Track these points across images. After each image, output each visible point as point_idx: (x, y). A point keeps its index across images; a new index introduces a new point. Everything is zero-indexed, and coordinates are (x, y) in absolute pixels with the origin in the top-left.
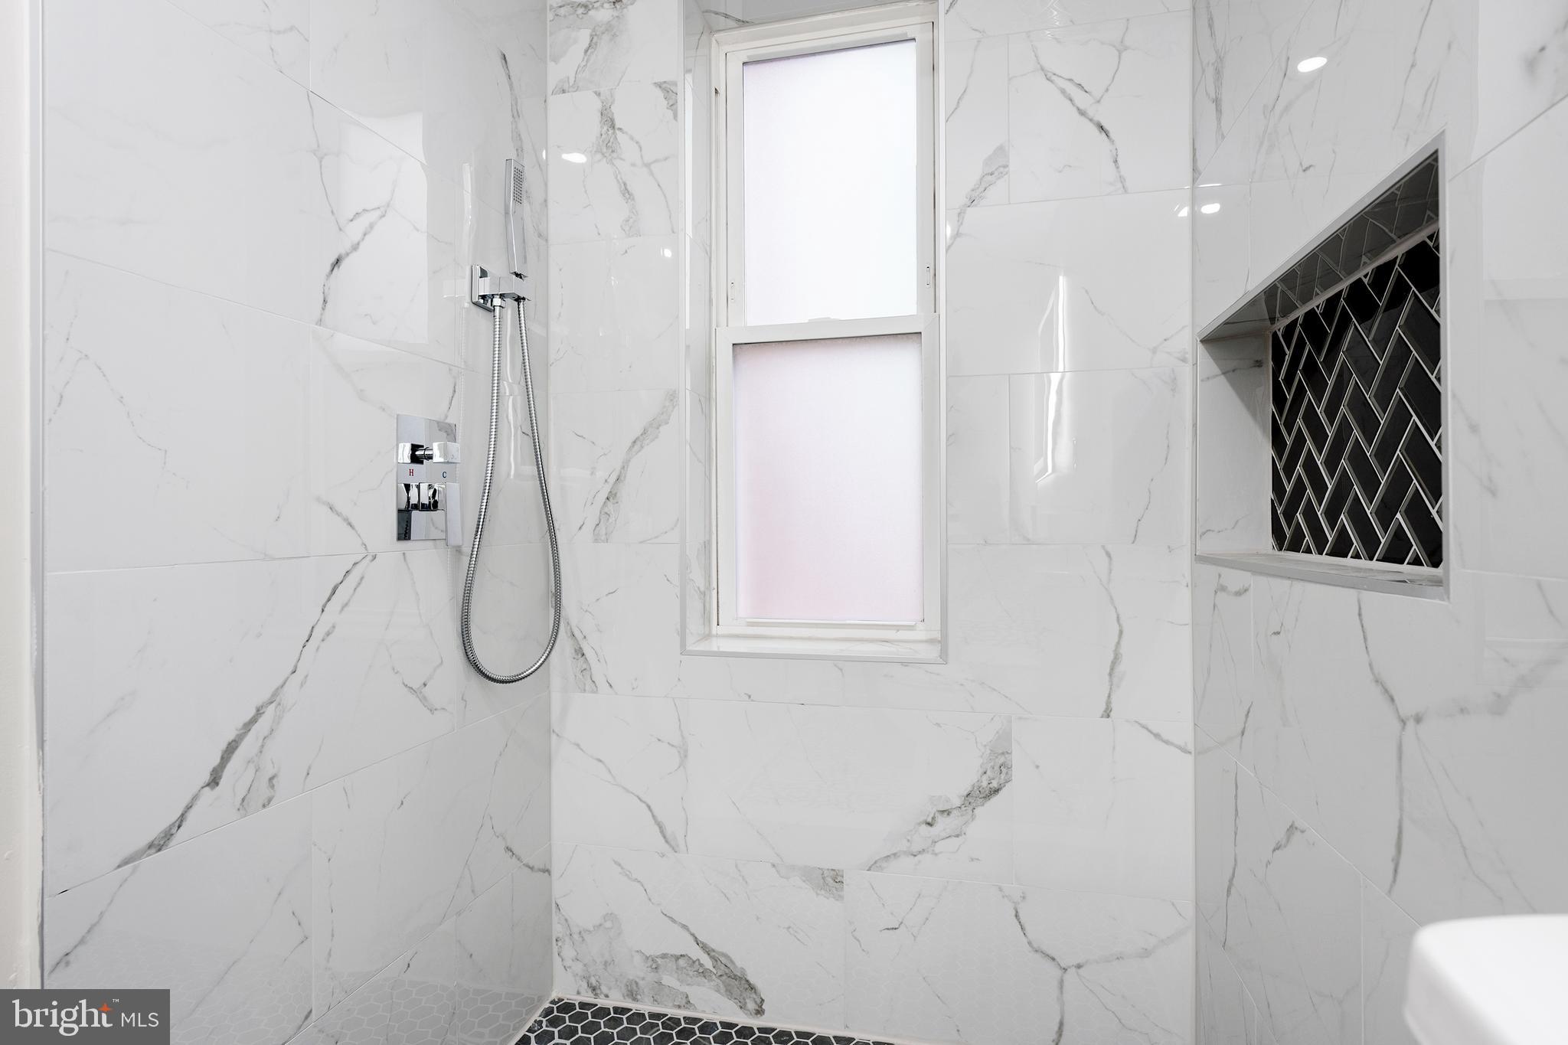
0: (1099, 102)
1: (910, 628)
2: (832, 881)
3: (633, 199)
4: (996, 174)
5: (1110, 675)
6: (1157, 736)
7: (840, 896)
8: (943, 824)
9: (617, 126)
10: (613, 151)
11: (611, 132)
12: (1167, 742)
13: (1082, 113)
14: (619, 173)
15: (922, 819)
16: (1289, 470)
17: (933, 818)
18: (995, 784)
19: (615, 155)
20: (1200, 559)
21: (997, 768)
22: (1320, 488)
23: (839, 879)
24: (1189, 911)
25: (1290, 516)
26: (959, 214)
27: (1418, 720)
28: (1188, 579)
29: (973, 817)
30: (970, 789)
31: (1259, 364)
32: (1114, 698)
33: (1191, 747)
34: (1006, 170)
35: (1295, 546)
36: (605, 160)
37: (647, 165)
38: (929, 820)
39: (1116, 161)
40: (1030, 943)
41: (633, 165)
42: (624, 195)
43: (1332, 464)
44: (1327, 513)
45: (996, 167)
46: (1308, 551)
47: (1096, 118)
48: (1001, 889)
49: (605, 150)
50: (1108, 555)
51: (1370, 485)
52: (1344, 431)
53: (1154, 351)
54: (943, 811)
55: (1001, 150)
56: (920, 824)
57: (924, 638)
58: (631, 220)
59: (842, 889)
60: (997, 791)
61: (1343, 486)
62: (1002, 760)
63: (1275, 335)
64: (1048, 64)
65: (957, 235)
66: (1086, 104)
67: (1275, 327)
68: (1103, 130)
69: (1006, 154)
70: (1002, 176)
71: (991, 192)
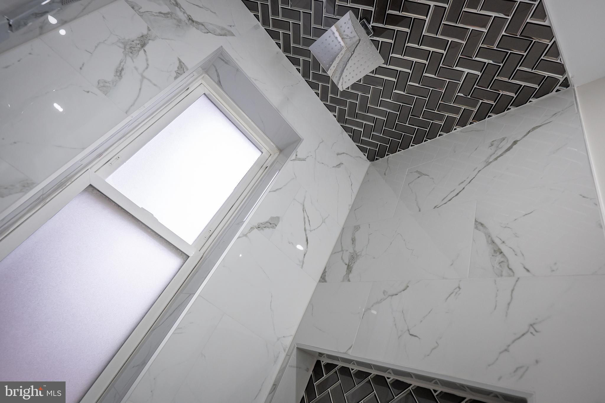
0: (311, 231)
3: (120, 79)
4: (272, 225)
9: (146, 48)
10: (131, 53)
11: (139, 46)
13: (305, 230)
14: (125, 63)
19: (131, 55)
26: (251, 228)
31: (308, 370)
34: (275, 227)
36: (123, 50)
37: (143, 77)
39: (305, 255)
41: (136, 68)
42: (117, 72)
45: (273, 223)
47: (308, 236)
49: (128, 47)
55: (278, 218)
58: (108, 84)
63: (319, 362)
64: (305, 206)
65: (246, 235)
66: (308, 227)
67: (321, 359)
68: (307, 240)
69: (278, 222)
70: (273, 227)
71: (266, 230)
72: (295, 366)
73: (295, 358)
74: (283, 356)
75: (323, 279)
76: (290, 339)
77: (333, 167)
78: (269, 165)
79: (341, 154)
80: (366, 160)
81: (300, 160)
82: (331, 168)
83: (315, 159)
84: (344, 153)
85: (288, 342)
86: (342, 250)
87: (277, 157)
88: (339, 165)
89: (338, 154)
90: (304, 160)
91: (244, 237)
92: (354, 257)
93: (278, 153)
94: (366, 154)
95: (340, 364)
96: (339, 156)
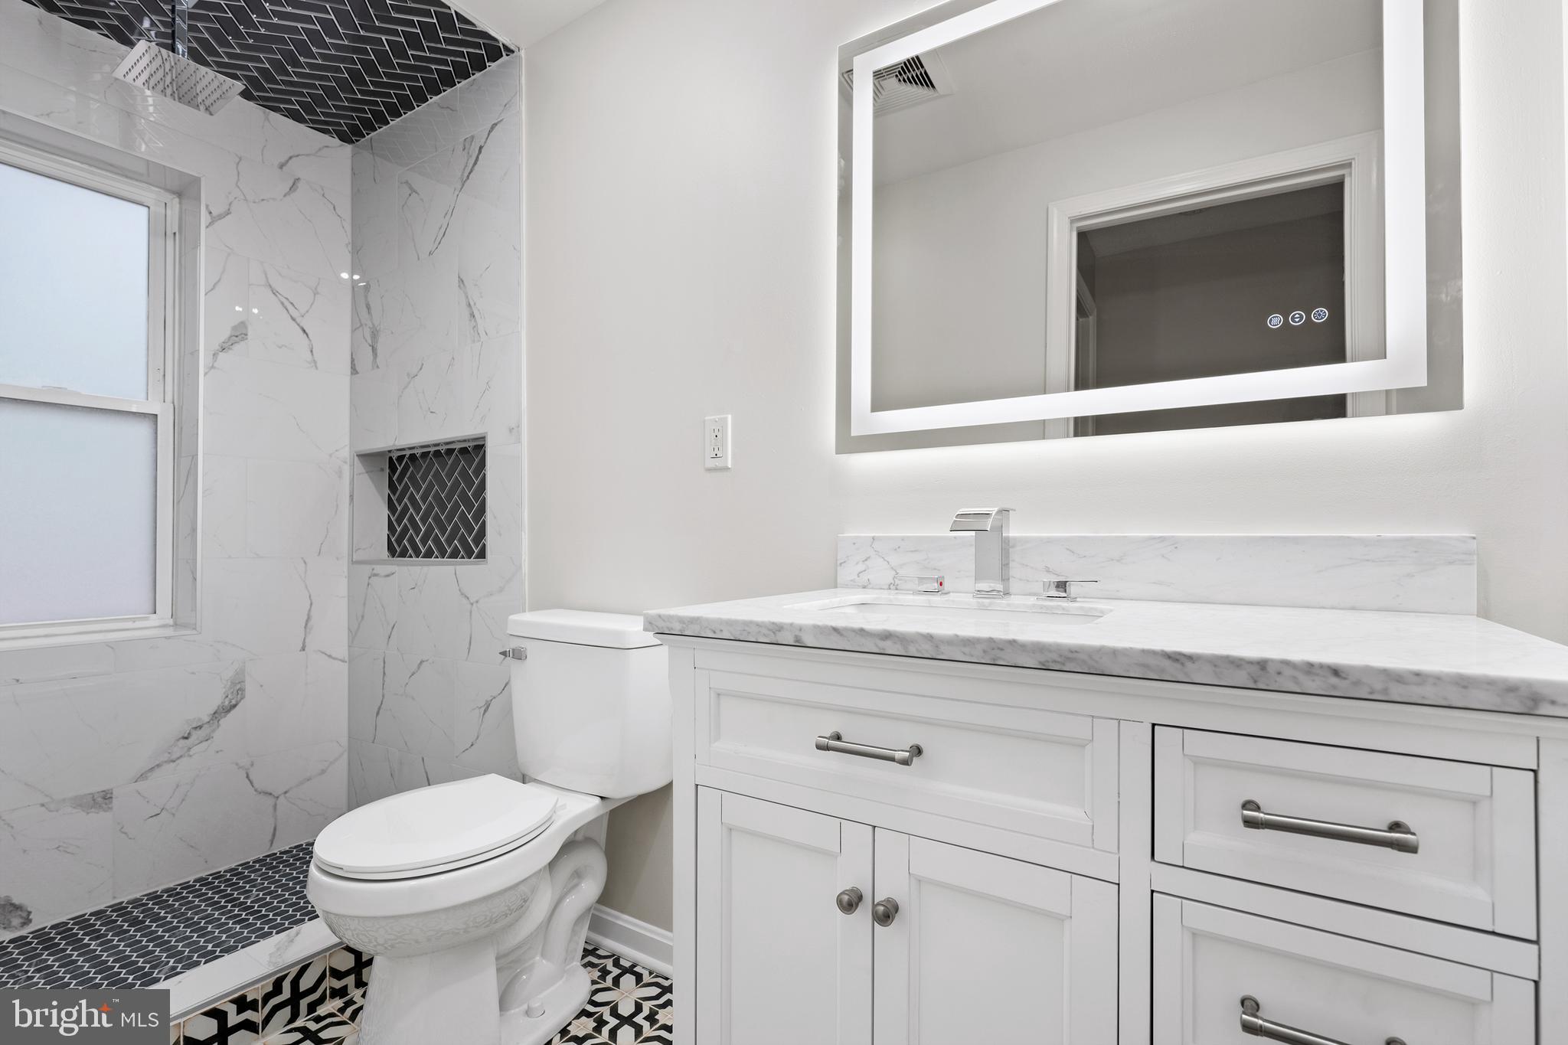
0: (303, 316)
1: (146, 619)
2: (104, 799)
4: (240, 337)
5: (305, 628)
6: (330, 656)
7: (109, 808)
8: (196, 736)
12: (335, 659)
13: (294, 319)
15: (181, 736)
16: (399, 521)
17: (189, 734)
18: (234, 702)
20: (354, 563)
21: (235, 692)
22: (417, 530)
23: (109, 796)
24: (344, 741)
25: (399, 541)
26: (214, 355)
27: (477, 602)
28: (346, 574)
29: (218, 726)
30: (216, 708)
31: (382, 470)
32: (307, 641)
33: (347, 659)
34: (245, 337)
35: (403, 554)
38: (186, 735)
39: (312, 351)
40: (256, 790)
43: (424, 520)
44: (421, 540)
45: (239, 334)
46: (411, 556)
47: (301, 325)
48: (237, 764)
50: (305, 563)
51: (443, 530)
52: (430, 508)
53: (331, 455)
54: (196, 728)
55: (243, 324)
56: (178, 740)
57: (157, 624)
59: (111, 802)
60: (235, 706)
61: (430, 530)
62: (238, 687)
63: (391, 458)
64: (273, 286)
65: (213, 367)
66: (295, 314)
67: (391, 455)
68: (304, 331)
69: (246, 328)
70: (243, 339)
71: (236, 347)
72: (364, 471)
73: (360, 465)
74: (346, 469)
75: (354, 370)
76: (347, 449)
77: (285, 196)
78: (176, 230)
79: (287, 161)
80: (341, 146)
81: (221, 217)
82: (281, 200)
83: (246, 200)
84: (291, 158)
85: (346, 453)
86: (361, 325)
87: (181, 208)
88: (293, 187)
89: (281, 166)
90: (228, 213)
91: (213, 370)
92: (375, 334)
93: (177, 200)
94: (335, 136)
95: (433, 449)
96: (284, 168)
